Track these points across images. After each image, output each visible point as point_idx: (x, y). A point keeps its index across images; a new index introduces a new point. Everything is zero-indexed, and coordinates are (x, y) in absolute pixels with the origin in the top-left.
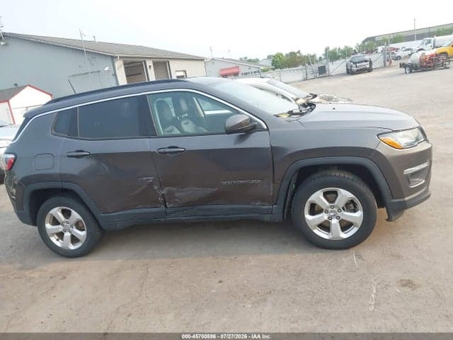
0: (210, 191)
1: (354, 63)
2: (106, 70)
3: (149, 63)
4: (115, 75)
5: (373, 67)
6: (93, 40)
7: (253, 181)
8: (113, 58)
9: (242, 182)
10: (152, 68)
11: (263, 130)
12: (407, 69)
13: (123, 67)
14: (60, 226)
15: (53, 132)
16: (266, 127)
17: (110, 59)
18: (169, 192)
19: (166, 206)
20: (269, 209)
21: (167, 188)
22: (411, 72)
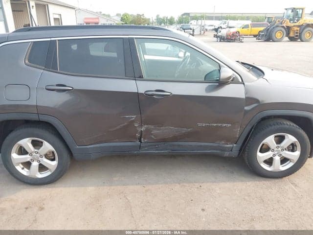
0: (184, 130)
1: (183, 29)
3: (32, 3)
4: (2, 8)
5: (195, 34)
7: (224, 125)
9: (215, 125)
10: (35, 8)
11: (238, 83)
12: (219, 39)
13: (10, 3)
14: (28, 156)
15: (27, 62)
16: (241, 81)
18: (147, 130)
19: (140, 141)
20: (231, 147)
21: (146, 126)
22: (220, 41)
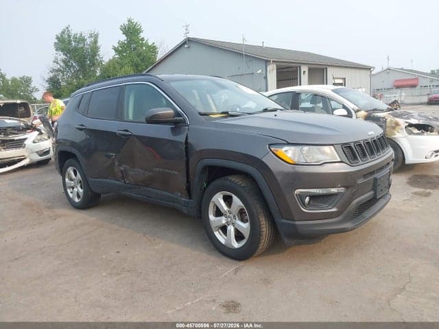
2: (258, 72)
3: (304, 69)
4: (266, 78)
6: (261, 45)
8: (267, 62)
10: (307, 73)
13: (275, 71)
17: (264, 62)
